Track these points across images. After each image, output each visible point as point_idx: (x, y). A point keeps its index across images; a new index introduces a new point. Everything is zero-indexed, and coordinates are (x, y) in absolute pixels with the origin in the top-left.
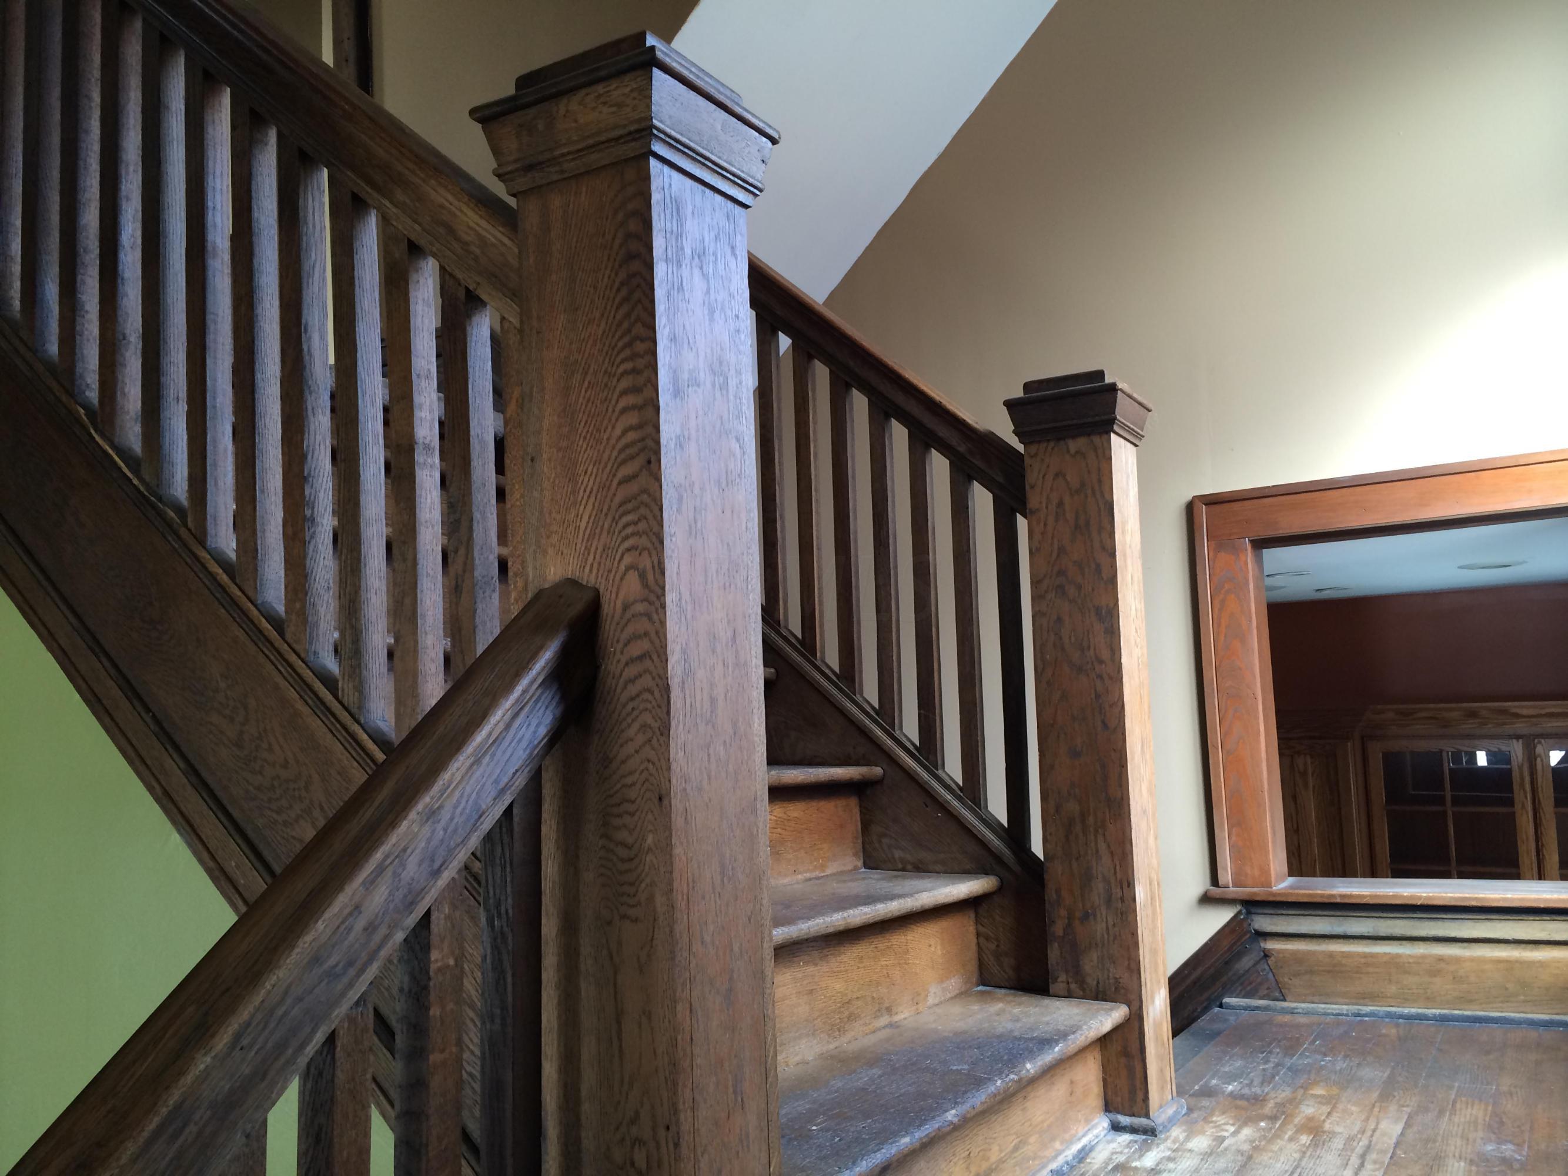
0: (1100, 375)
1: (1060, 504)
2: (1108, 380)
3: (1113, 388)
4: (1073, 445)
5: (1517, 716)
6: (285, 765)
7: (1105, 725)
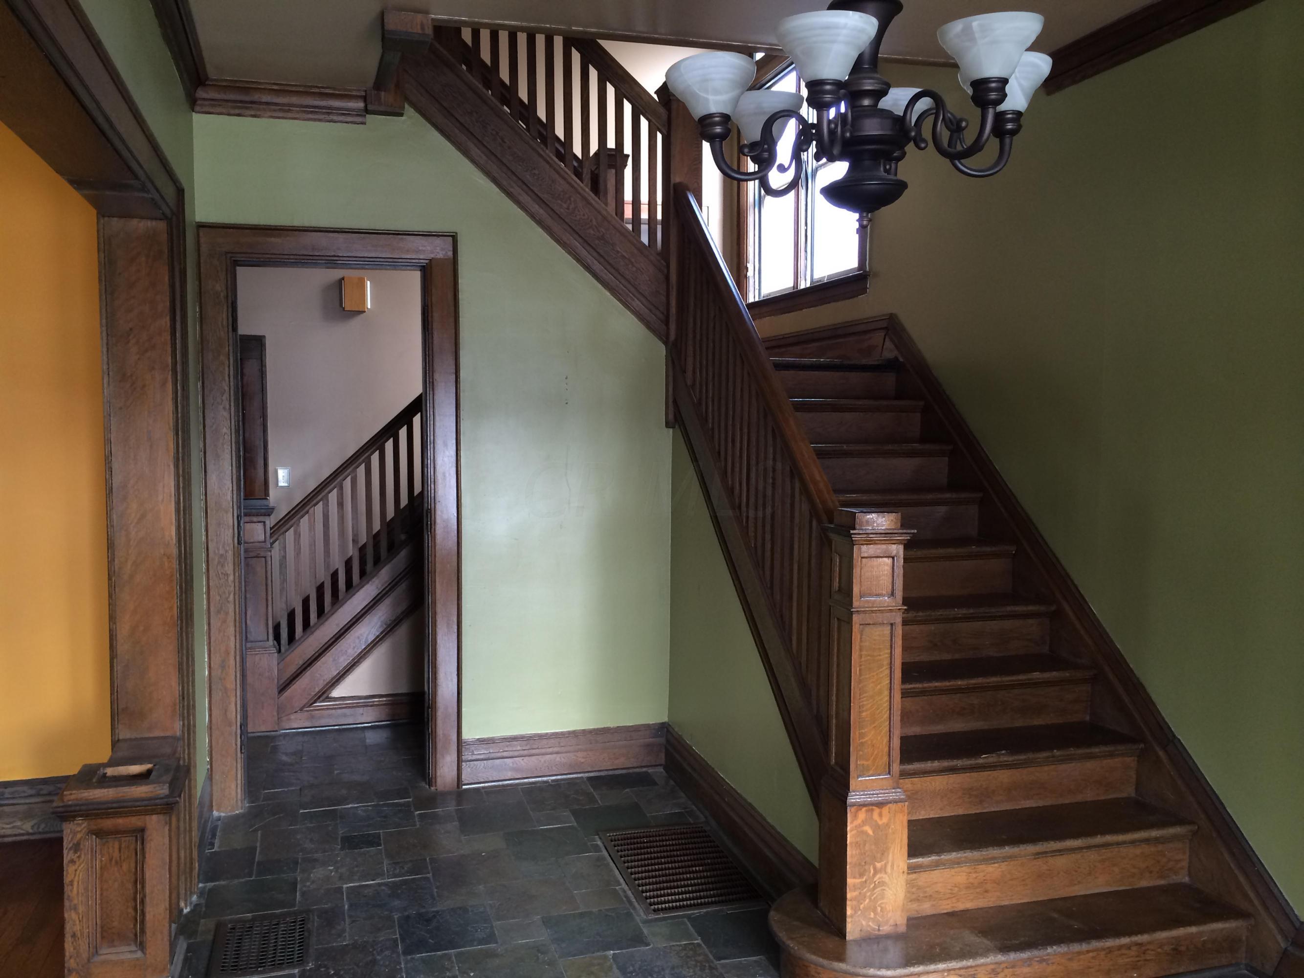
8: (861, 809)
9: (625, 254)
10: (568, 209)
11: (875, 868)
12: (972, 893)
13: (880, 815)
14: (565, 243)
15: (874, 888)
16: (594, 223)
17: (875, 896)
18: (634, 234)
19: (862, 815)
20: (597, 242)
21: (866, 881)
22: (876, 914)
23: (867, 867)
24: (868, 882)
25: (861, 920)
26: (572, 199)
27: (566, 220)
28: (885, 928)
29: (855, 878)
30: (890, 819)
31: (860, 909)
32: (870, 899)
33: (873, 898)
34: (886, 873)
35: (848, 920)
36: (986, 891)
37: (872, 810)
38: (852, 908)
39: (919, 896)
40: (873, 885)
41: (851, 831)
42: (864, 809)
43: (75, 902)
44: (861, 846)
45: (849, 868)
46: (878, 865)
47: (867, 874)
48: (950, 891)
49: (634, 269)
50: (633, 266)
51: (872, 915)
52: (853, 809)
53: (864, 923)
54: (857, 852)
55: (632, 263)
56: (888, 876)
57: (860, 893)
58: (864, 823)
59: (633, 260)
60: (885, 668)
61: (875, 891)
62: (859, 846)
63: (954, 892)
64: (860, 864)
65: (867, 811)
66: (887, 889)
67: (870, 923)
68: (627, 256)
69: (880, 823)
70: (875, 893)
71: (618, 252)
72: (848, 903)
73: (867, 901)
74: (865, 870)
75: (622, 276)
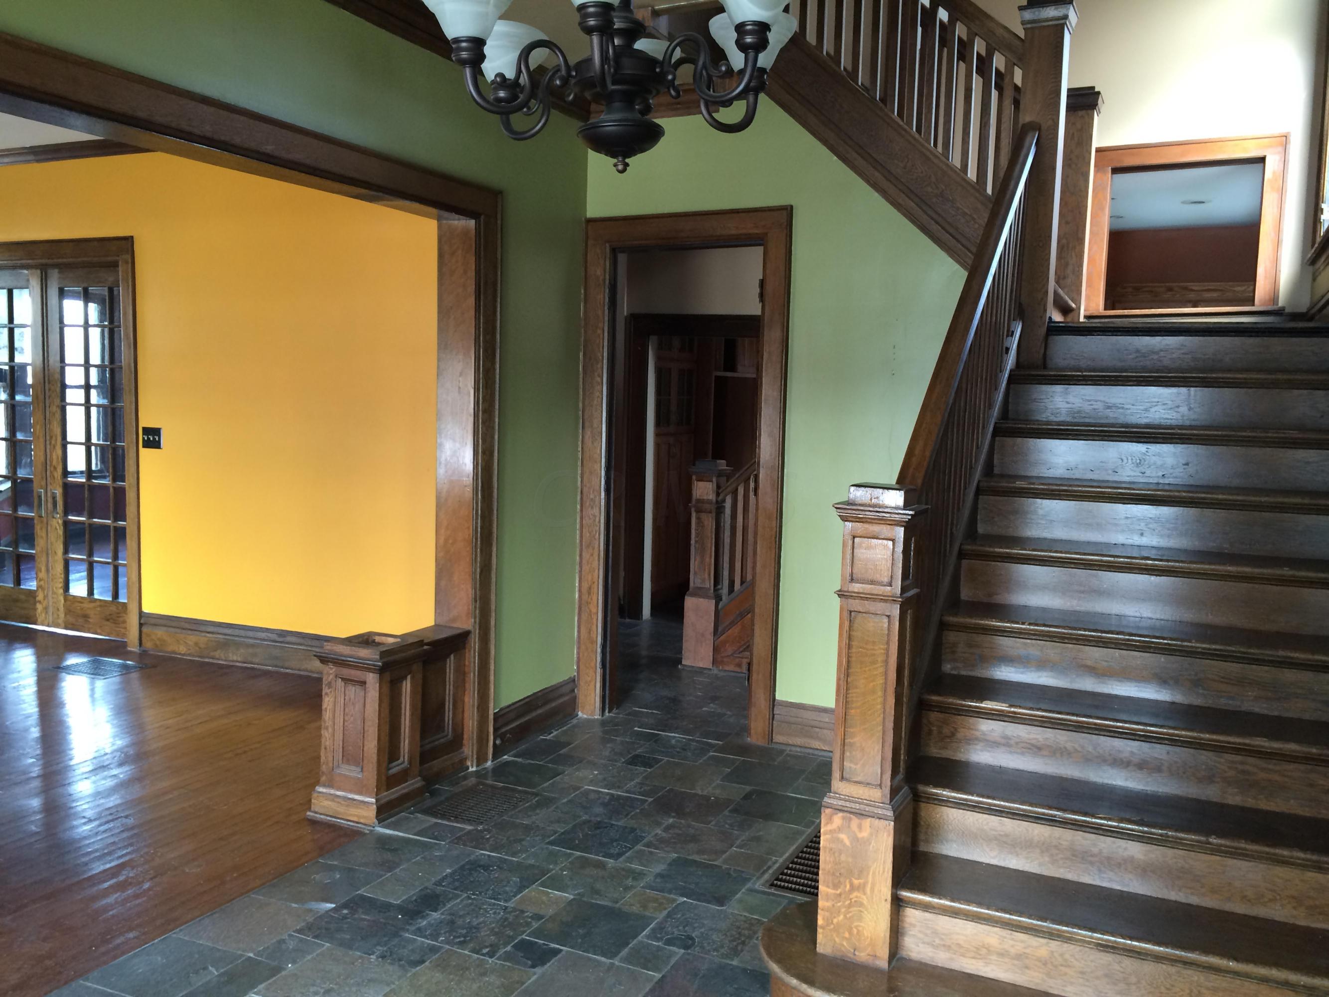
0: (1093, 88)
1: (1073, 134)
2: (1096, 90)
3: (1099, 93)
4: (1080, 113)
5: (1192, 290)
6: (922, 172)
7: (1080, 213)
8: (837, 814)
9: (966, 211)
10: (905, 168)
11: (852, 885)
12: (1006, 963)
13: (860, 827)
14: (900, 204)
15: (850, 906)
16: (933, 179)
17: (850, 914)
18: (978, 187)
19: (838, 819)
20: (934, 200)
21: (840, 895)
22: (850, 933)
23: (842, 879)
24: (843, 896)
25: (834, 935)
26: (910, 157)
27: (902, 180)
28: (862, 954)
29: (828, 887)
30: (871, 834)
31: (832, 923)
32: (845, 916)
33: (848, 916)
34: (865, 894)
35: (819, 930)
36: (1027, 967)
37: (850, 819)
38: (823, 919)
39: (934, 941)
40: (849, 902)
41: (825, 834)
42: (841, 814)
43: (327, 724)
44: (836, 855)
45: (822, 874)
46: (856, 882)
47: (842, 887)
48: (975, 950)
49: (977, 226)
50: (975, 223)
51: (847, 935)
52: (828, 811)
53: (837, 940)
54: (831, 860)
55: (974, 219)
56: (867, 898)
57: (833, 906)
58: (840, 829)
59: (975, 216)
60: (879, 665)
61: (851, 910)
62: (834, 853)
63: (981, 953)
64: (833, 874)
65: (843, 818)
66: (866, 912)
67: (845, 944)
68: (969, 213)
69: (860, 835)
70: (851, 912)
71: (958, 208)
72: (819, 911)
73: (841, 917)
74: (839, 881)
75: (963, 235)
